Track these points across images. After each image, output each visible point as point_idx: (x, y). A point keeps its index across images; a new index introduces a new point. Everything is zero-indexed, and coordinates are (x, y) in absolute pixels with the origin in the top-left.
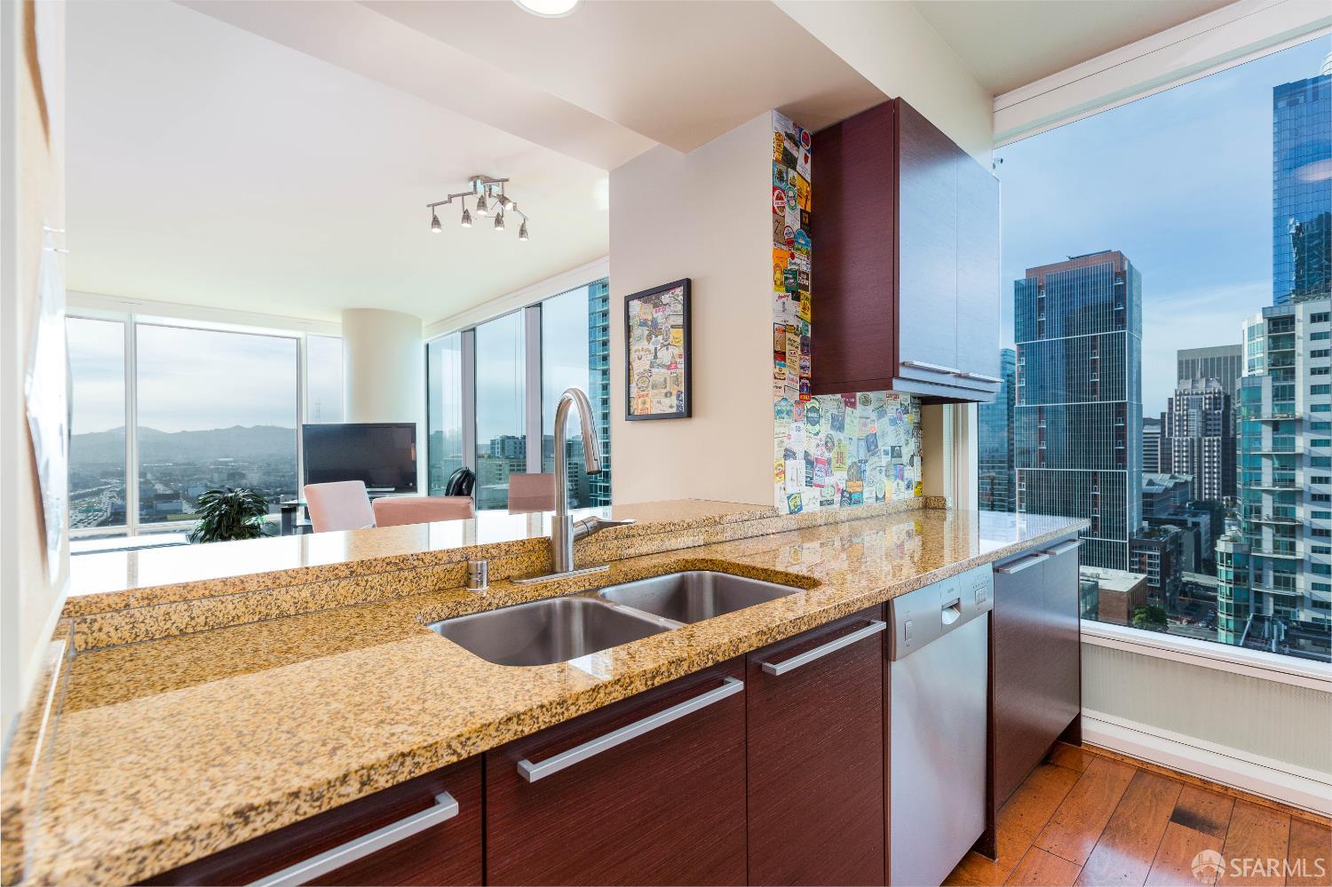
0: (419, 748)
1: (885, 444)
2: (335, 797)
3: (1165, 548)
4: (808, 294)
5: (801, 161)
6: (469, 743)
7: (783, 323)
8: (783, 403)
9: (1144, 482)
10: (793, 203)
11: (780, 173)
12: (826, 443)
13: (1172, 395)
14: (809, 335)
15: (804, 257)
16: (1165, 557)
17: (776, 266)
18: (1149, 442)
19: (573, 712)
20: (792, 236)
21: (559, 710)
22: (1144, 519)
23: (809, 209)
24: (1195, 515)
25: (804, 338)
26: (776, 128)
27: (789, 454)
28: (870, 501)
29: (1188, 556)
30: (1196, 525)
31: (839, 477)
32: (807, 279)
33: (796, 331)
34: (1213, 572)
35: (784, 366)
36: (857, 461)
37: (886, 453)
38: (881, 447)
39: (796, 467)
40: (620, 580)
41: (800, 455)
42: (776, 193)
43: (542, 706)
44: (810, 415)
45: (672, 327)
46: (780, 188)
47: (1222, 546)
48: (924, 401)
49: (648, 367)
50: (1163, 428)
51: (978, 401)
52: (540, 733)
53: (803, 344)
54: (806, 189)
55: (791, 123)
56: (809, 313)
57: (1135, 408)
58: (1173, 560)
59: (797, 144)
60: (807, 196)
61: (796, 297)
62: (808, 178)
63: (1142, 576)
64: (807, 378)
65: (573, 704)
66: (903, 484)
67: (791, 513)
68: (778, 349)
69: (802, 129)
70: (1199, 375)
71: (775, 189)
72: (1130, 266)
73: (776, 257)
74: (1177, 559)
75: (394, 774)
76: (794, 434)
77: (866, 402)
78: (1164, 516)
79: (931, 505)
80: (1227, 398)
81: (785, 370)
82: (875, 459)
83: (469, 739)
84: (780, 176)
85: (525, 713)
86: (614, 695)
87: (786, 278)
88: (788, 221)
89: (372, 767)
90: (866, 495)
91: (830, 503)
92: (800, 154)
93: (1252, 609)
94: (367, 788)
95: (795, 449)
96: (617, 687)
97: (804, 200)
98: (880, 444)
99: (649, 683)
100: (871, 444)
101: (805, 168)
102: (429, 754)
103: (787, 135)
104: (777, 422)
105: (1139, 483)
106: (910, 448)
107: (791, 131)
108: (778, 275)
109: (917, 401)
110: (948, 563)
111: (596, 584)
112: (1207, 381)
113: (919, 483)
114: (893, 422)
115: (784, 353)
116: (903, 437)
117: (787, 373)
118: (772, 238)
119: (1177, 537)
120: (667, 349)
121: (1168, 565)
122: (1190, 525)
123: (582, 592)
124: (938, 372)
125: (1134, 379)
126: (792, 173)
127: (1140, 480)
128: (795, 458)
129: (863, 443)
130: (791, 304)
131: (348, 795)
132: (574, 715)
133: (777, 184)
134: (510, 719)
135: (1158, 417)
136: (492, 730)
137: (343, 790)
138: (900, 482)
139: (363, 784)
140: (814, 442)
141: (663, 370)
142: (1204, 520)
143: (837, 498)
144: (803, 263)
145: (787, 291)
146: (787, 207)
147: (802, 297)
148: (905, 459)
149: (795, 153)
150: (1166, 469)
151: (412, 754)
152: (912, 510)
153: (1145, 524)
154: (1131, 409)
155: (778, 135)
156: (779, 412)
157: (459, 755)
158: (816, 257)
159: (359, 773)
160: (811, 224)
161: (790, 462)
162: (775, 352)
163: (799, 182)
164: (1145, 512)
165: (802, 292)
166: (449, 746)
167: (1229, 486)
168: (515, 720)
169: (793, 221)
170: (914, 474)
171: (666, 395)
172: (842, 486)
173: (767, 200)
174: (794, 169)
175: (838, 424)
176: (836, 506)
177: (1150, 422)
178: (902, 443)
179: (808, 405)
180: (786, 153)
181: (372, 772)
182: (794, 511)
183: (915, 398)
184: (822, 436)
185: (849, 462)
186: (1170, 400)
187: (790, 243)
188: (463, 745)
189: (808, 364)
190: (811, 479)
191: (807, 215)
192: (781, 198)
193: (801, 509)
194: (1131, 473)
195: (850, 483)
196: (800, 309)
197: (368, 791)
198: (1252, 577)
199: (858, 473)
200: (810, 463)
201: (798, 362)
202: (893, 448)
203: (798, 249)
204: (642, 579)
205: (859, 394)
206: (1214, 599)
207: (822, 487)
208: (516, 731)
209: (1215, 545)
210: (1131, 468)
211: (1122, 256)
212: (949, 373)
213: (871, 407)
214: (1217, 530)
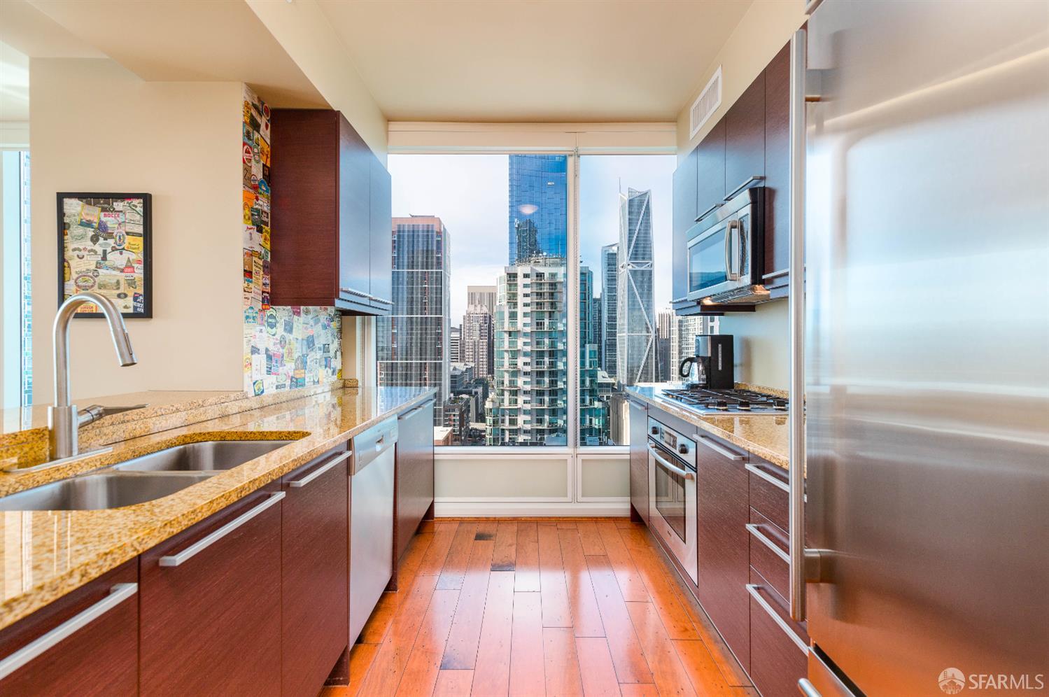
0: (115, 549)
1: (319, 343)
2: (66, 587)
3: (461, 409)
4: (268, 229)
5: (263, 127)
6: (144, 542)
7: (251, 249)
8: (250, 311)
9: (452, 368)
10: (257, 157)
11: (248, 133)
12: (281, 341)
13: (465, 314)
14: (269, 260)
15: (265, 200)
16: (461, 415)
17: (245, 205)
18: (453, 342)
19: (200, 517)
20: (257, 183)
21: (193, 517)
22: (452, 392)
23: (268, 165)
24: (476, 387)
25: (265, 262)
26: (245, 97)
27: (255, 350)
28: (310, 384)
29: (472, 414)
30: (476, 393)
31: (289, 367)
32: (268, 218)
33: (259, 255)
34: (484, 421)
35: (251, 282)
36: (301, 355)
37: (320, 349)
38: (317, 345)
39: (260, 360)
40: (129, 457)
41: (263, 351)
42: (246, 147)
43: (183, 515)
44: (270, 320)
45: (128, 234)
46: (248, 145)
47: (488, 405)
48: (344, 313)
49: (93, 267)
50: (461, 333)
51: (376, 315)
52: (182, 532)
53: (264, 267)
54: (267, 149)
55: (256, 96)
56: (269, 243)
57: (447, 321)
58: (465, 416)
59: (260, 114)
60: (267, 155)
61: (260, 230)
62: (269, 142)
63: (450, 429)
64: (268, 293)
65: (200, 512)
66: (330, 371)
67: (256, 395)
68: (247, 268)
69: (264, 103)
70: (477, 302)
71: (244, 144)
72: (444, 229)
73: (245, 198)
74: (467, 415)
75: (100, 567)
76: (258, 334)
77: (307, 312)
78: (461, 389)
79: (347, 386)
80: (490, 317)
81: (251, 285)
82: (313, 353)
83: (143, 539)
84: (248, 135)
85: (174, 520)
86: (221, 504)
87: (252, 215)
88: (254, 171)
89: (87, 564)
90: (307, 380)
91: (284, 386)
92: (263, 121)
93: (500, 439)
94: (85, 578)
95: (258, 346)
96: (223, 499)
97: (265, 157)
98: (316, 342)
99: (239, 495)
100: (310, 342)
101: (265, 133)
102: (120, 552)
103: (253, 105)
104: (245, 326)
105: (449, 369)
106: (334, 346)
107: (256, 102)
108: (247, 212)
109: (339, 313)
110: (359, 425)
111: (107, 462)
112: (481, 306)
113: (340, 370)
114: (325, 327)
115: (251, 272)
116: (330, 338)
117: (253, 287)
118: (242, 183)
119: (468, 401)
120: (121, 253)
121: (463, 420)
122: (473, 393)
123: (93, 471)
124: (357, 295)
125: (447, 304)
126: (256, 135)
127: (451, 367)
128: (259, 354)
129: (305, 342)
130: (256, 235)
131: (73, 585)
132: (201, 519)
133: (247, 141)
134: (166, 524)
135: (458, 327)
136: (156, 533)
137: (71, 581)
138: (329, 370)
139: (83, 576)
140: (272, 341)
141: (117, 273)
142: (480, 390)
143: (288, 383)
144: (264, 204)
145: (253, 225)
146: (253, 160)
147: (264, 230)
148: (332, 354)
149: (259, 120)
150: (462, 359)
151: (111, 553)
152: (337, 389)
153: (452, 395)
154: (445, 321)
155: (246, 105)
156: (247, 317)
157: (138, 551)
158: (274, 202)
159: (80, 569)
160: (269, 176)
161: (256, 356)
162: (245, 271)
163: (261, 142)
164: (452, 387)
165: (263, 226)
166: (132, 546)
167: (491, 370)
168: (169, 525)
169: (257, 171)
170: (337, 364)
171: (119, 296)
172: (291, 374)
173: (238, 152)
174: (258, 132)
175: (289, 328)
176: (287, 389)
177: (454, 330)
178: (330, 342)
179: (268, 313)
180: (252, 119)
181: (88, 567)
182: (259, 394)
183: (337, 310)
184: (278, 336)
185: (296, 356)
186: (464, 316)
187: (255, 188)
188: (140, 544)
189: (268, 282)
190: (271, 368)
191: (267, 169)
192: (249, 153)
193: (263, 392)
194: (445, 363)
195: (297, 372)
196: (262, 240)
197: (86, 580)
198: (500, 421)
199: (302, 363)
200: (269, 357)
201: (261, 280)
202: (324, 345)
203: (261, 193)
204: (148, 454)
205: (302, 307)
206: (484, 436)
207: (278, 374)
208: (169, 532)
209: (485, 404)
210: (445, 360)
211: (440, 221)
212: (366, 297)
213: (310, 316)
214: (485, 396)
